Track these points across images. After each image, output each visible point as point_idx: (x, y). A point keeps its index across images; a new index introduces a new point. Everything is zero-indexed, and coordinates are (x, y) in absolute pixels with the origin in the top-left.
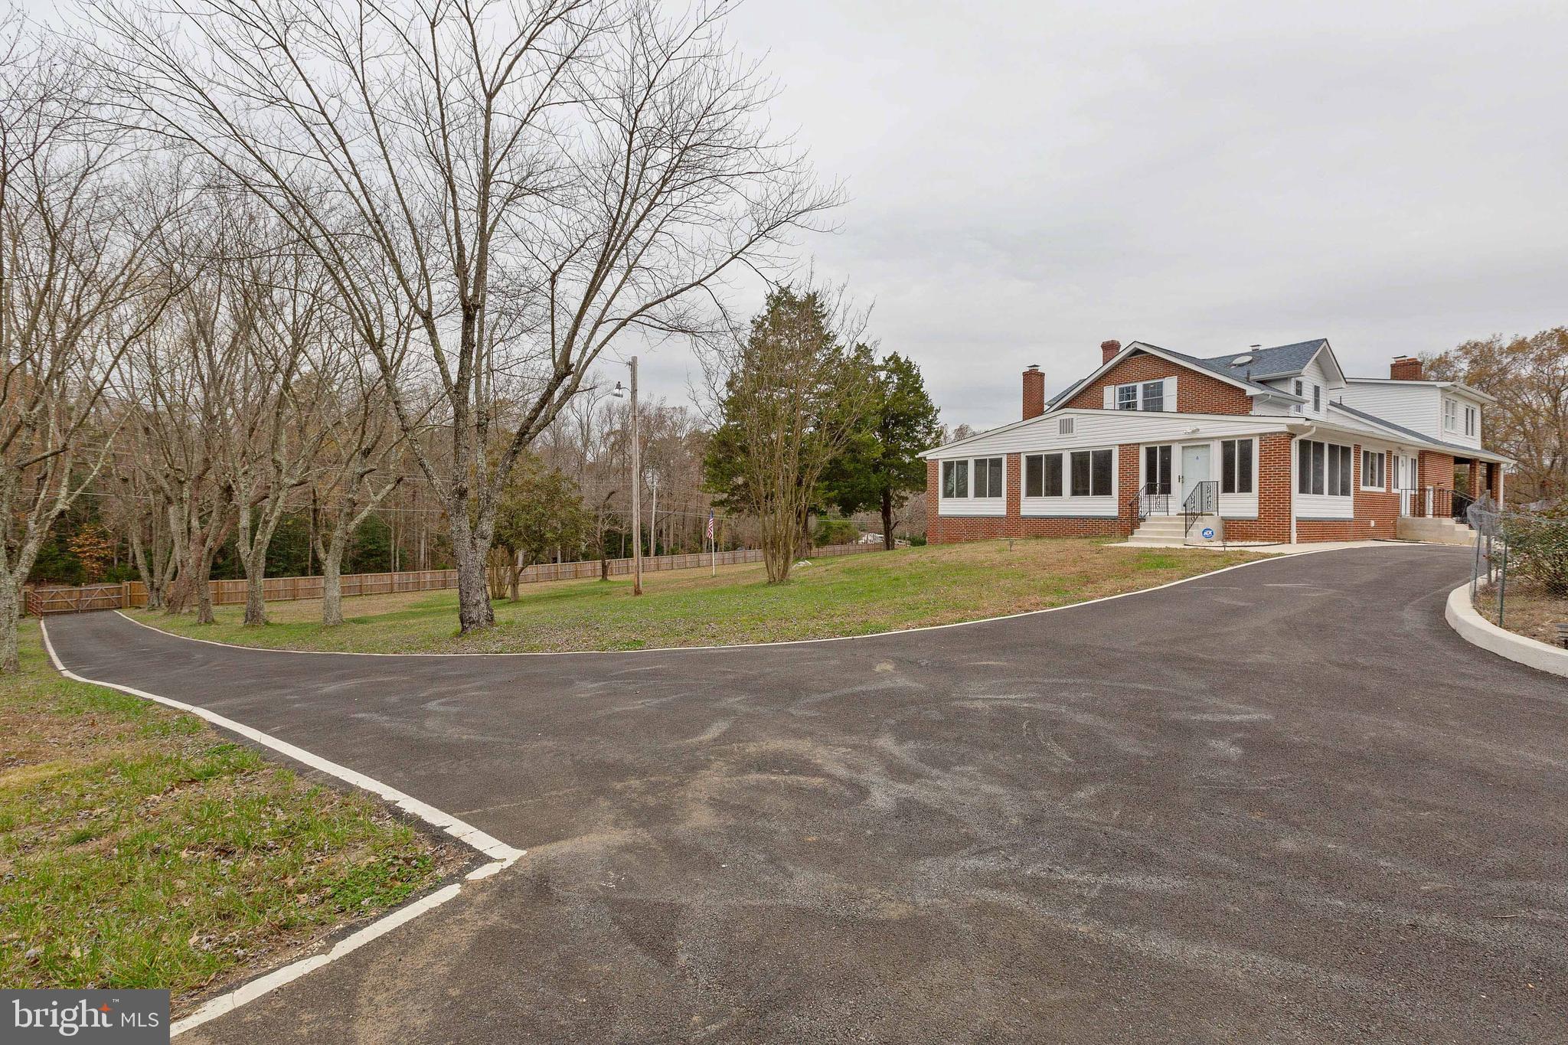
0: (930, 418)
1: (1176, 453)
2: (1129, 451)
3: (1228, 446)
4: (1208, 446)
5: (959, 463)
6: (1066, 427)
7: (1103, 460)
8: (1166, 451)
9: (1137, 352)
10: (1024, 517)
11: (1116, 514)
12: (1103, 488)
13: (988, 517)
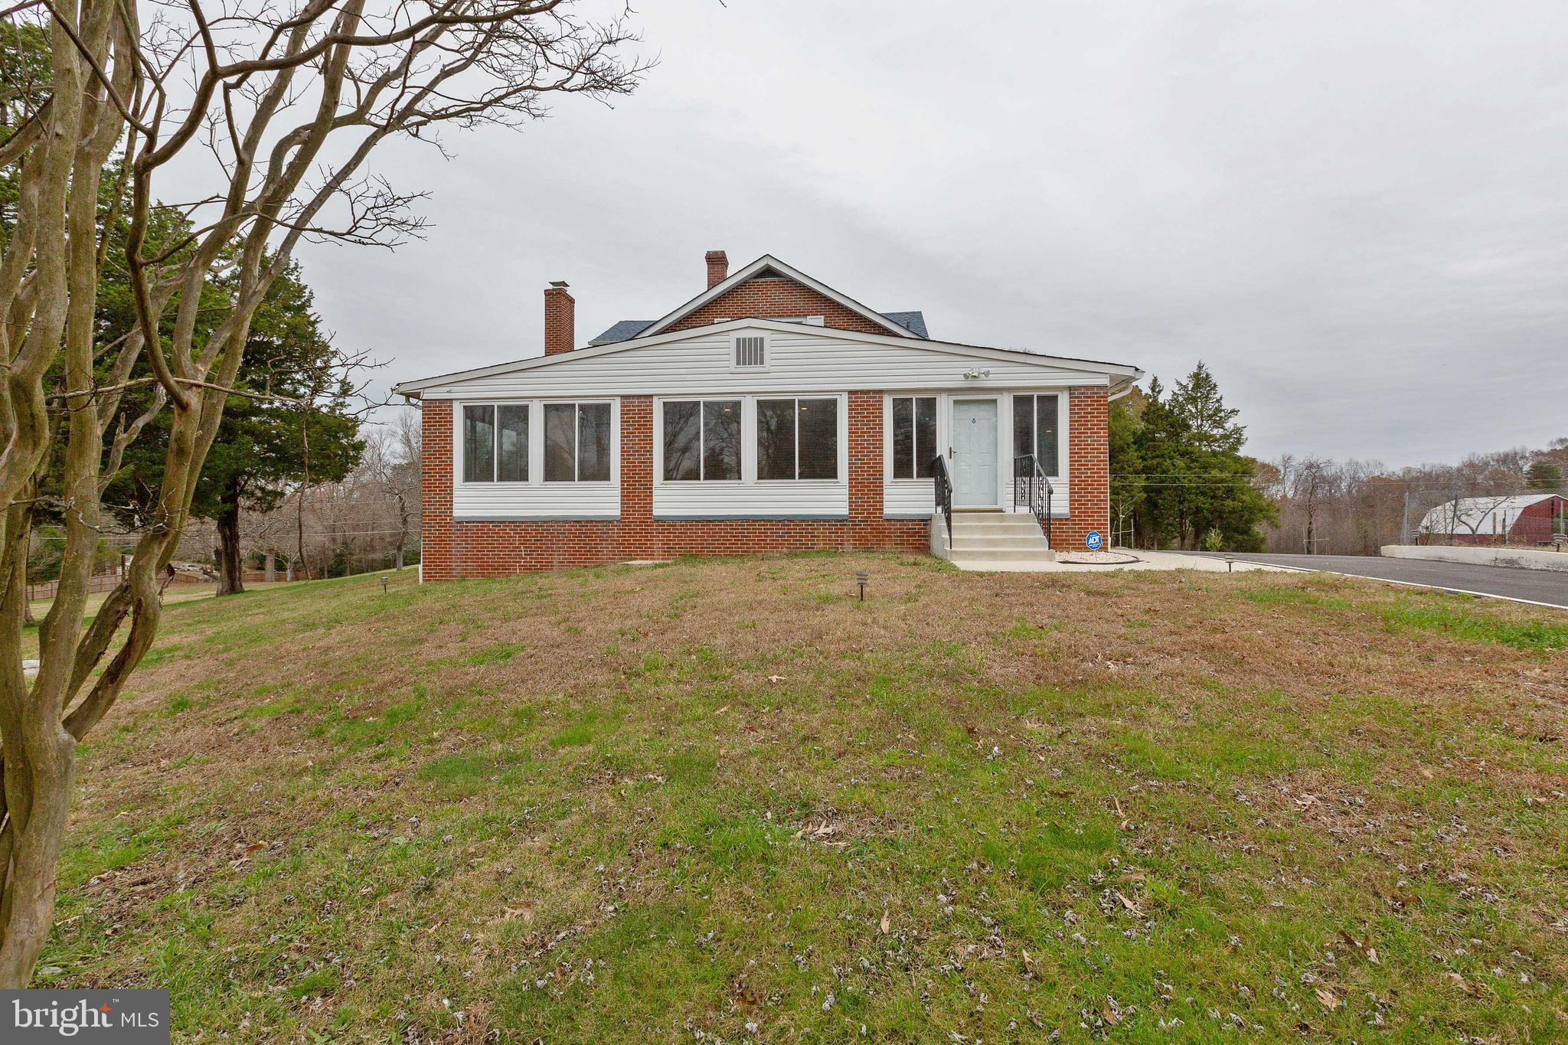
0: (319, 363)
1: (944, 408)
2: (865, 401)
3: (1022, 403)
4: (995, 401)
5: (505, 410)
6: (750, 353)
7: (822, 415)
8: (928, 406)
9: (768, 272)
10: (660, 520)
11: (845, 511)
12: (821, 466)
13: (578, 521)
